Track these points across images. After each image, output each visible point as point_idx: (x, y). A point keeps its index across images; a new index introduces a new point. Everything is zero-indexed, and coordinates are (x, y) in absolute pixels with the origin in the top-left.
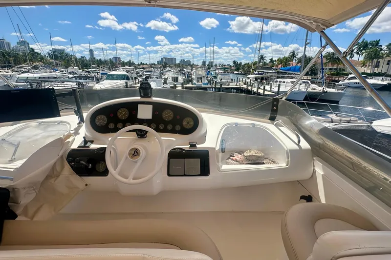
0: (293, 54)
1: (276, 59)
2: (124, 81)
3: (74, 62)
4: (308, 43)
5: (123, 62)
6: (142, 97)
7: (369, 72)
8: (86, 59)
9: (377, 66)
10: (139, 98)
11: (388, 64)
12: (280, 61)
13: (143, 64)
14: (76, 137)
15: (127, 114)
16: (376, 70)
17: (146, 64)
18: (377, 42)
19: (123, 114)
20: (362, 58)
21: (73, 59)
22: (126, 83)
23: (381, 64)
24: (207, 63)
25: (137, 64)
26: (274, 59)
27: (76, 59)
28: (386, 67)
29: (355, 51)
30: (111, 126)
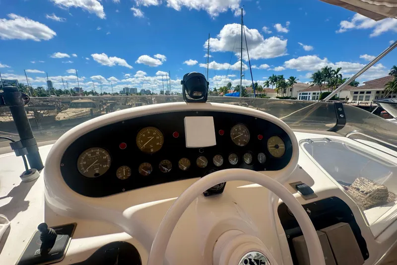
0: (230, 85)
1: (219, 88)
2: (88, 109)
3: (30, 92)
4: (243, 76)
5: (86, 92)
6: (188, 101)
7: (280, 96)
8: (44, 90)
9: (285, 92)
10: (184, 103)
11: (291, 91)
12: (222, 89)
13: (106, 94)
14: (13, 223)
15: (158, 141)
16: (285, 95)
17: (109, 94)
18: (282, 76)
19: (151, 140)
20: (275, 87)
21: (28, 89)
22: (91, 110)
23: (287, 91)
24: (165, 92)
25: (100, 93)
26: (217, 89)
27: (31, 89)
28: (290, 92)
29: (270, 82)
30: (123, 173)
